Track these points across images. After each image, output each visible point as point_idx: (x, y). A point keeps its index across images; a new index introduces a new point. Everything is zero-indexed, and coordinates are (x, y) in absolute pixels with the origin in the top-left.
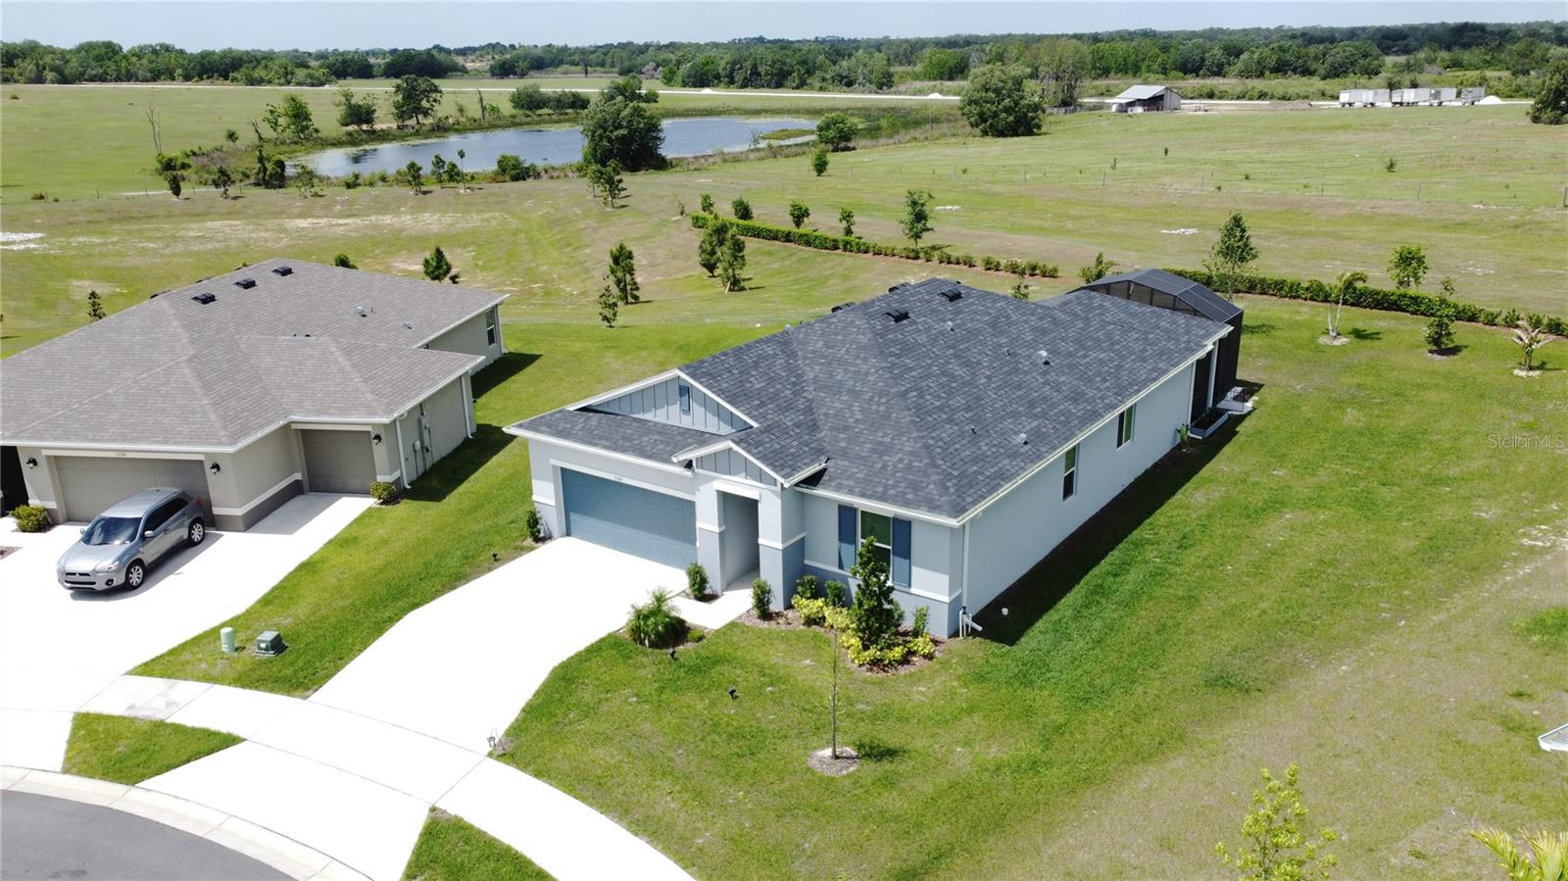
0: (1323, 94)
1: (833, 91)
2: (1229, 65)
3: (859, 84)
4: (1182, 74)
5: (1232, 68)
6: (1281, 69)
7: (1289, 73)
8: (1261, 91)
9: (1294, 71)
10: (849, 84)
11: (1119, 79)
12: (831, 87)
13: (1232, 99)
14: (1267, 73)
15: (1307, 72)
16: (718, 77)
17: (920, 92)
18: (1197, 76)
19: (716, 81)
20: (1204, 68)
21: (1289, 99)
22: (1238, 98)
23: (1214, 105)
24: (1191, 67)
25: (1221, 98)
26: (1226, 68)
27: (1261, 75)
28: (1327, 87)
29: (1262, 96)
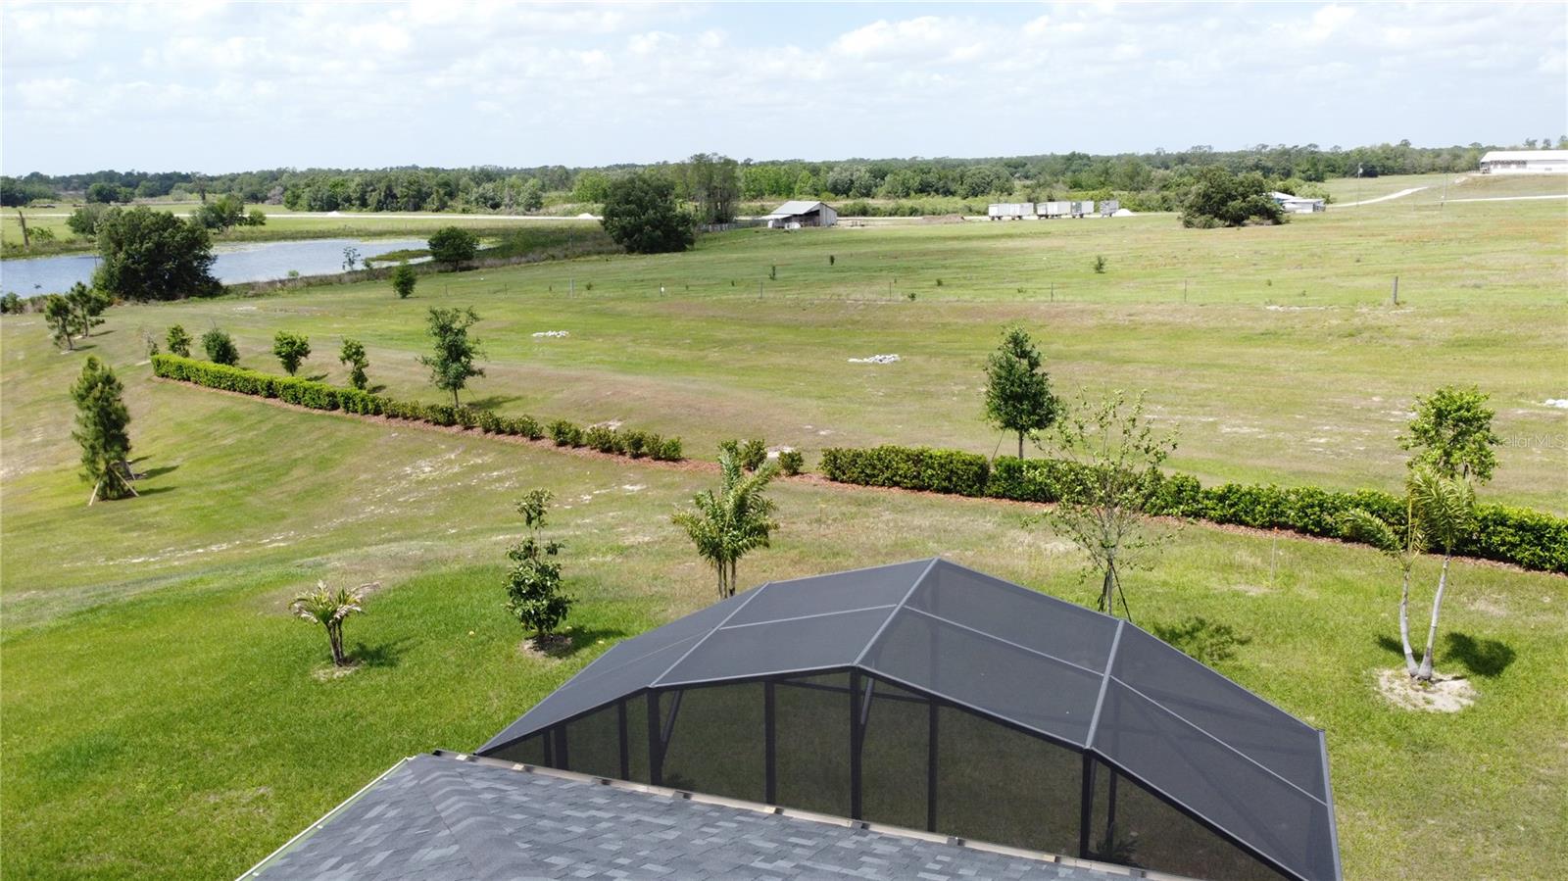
0: (970, 210)
1: (477, 213)
2: (877, 187)
3: (506, 206)
4: (833, 195)
5: (879, 189)
6: (924, 189)
7: (933, 193)
8: (912, 208)
9: (937, 191)
10: (495, 206)
11: (774, 201)
12: (474, 209)
13: (885, 216)
14: (913, 194)
15: (948, 192)
16: (348, 200)
17: (570, 213)
18: (848, 196)
19: (347, 205)
20: (853, 190)
21: (939, 214)
22: (890, 215)
23: (868, 221)
24: (840, 189)
25: (874, 215)
26: (874, 190)
27: (907, 195)
28: (973, 204)
29: (913, 212)
